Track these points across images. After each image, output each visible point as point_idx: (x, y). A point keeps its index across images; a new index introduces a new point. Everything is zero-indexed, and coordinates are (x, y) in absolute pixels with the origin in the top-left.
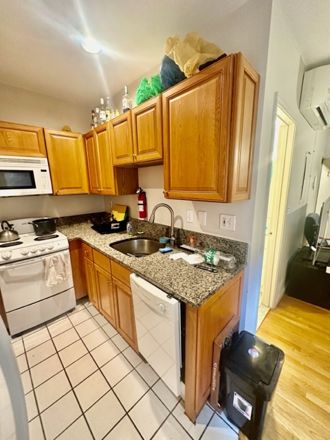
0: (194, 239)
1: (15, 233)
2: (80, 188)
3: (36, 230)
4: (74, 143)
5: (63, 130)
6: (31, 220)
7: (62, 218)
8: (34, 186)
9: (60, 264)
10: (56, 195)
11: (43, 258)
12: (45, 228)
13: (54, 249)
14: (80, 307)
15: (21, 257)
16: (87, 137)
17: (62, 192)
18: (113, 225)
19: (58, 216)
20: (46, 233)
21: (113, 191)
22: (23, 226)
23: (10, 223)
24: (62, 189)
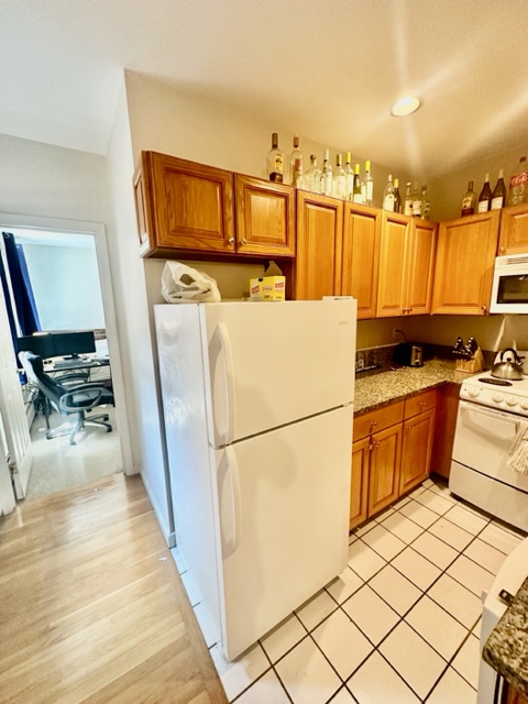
1: (518, 370)
15: (491, 402)
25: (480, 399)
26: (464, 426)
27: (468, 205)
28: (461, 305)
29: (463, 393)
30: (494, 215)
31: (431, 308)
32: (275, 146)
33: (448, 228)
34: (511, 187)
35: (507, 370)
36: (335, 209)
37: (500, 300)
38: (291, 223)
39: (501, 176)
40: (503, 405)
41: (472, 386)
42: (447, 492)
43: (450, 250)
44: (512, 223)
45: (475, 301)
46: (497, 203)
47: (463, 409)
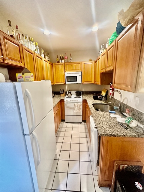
0: (128, 110)
1: (71, 94)
2: (91, 81)
3: (76, 94)
4: (91, 65)
5: (89, 61)
6: (75, 91)
7: (85, 92)
8: (76, 81)
9: (79, 106)
10: (83, 84)
11: (75, 103)
12: (79, 94)
13: (78, 101)
14: (83, 123)
15: (70, 101)
16: (96, 62)
17: (85, 83)
18: (99, 97)
19: (84, 91)
20: (78, 96)
21: (99, 83)
22: (73, 93)
23: (71, 91)
24: (85, 82)
25: (68, 101)
26: (66, 107)
27: (58, 60)
28: (60, 82)
29: (65, 101)
30: (63, 64)
31: (54, 83)
32: (10, 25)
33: (55, 65)
34: (65, 59)
35: (69, 94)
36: (33, 54)
37: (67, 81)
38: (22, 55)
39: (63, 56)
40: (72, 101)
41: (66, 99)
42: (65, 122)
43: (56, 70)
44: (66, 66)
45: (62, 81)
46: (63, 61)
47: (66, 104)
